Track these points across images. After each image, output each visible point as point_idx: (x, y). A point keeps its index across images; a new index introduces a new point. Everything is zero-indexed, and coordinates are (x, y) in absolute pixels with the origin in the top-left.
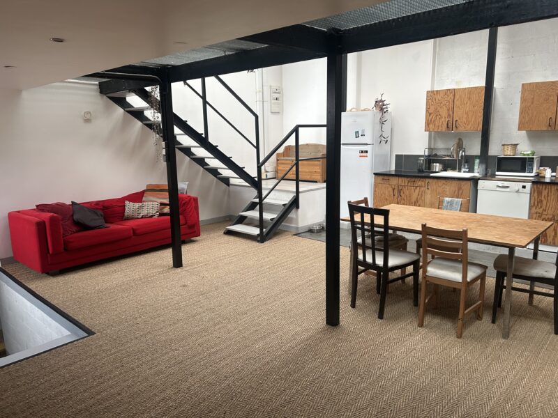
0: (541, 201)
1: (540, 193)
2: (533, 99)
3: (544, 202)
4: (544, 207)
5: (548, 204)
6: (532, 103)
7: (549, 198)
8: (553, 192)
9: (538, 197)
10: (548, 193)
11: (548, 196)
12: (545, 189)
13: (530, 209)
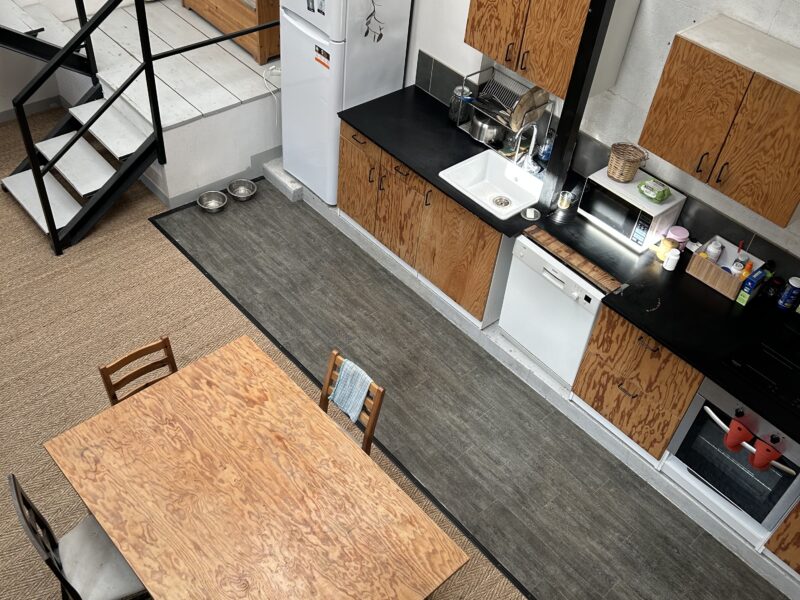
0: (611, 342)
1: (611, 326)
2: (687, 87)
3: (615, 346)
4: (611, 353)
5: (620, 354)
6: (683, 97)
7: (624, 344)
8: (633, 338)
9: (607, 331)
10: (625, 335)
11: (623, 339)
12: (622, 324)
13: (589, 344)
